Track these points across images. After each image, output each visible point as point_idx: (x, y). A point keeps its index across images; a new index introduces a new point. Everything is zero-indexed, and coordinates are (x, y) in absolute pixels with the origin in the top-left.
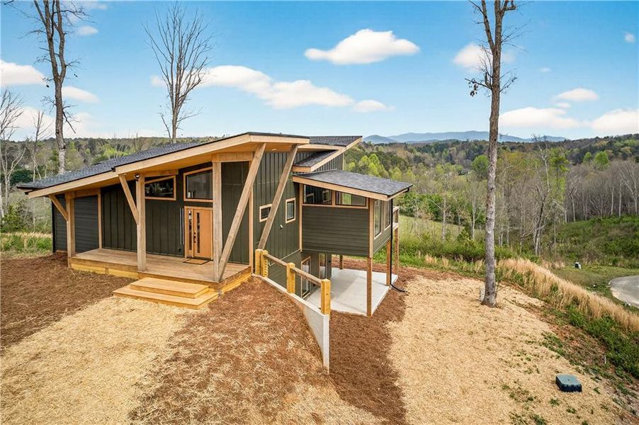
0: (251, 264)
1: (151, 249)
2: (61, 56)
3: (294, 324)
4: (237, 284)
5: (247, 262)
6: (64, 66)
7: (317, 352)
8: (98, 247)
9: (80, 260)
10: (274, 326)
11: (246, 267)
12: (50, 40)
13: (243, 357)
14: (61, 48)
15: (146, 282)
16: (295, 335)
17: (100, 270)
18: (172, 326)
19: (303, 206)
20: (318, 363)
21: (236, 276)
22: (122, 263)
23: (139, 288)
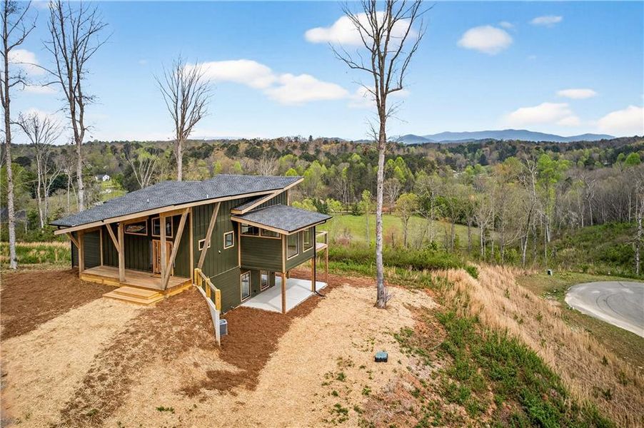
0: (192, 278)
1: (127, 266)
2: (81, 122)
3: (202, 316)
4: (180, 291)
5: (189, 276)
6: (83, 129)
7: (213, 332)
8: (100, 265)
9: (87, 274)
10: (189, 317)
11: (187, 280)
12: (73, 113)
13: (164, 333)
14: (81, 116)
15: (124, 289)
16: (201, 322)
17: (99, 281)
18: (131, 315)
19: (241, 236)
20: (212, 338)
21: (179, 286)
22: (111, 276)
23: (118, 293)
